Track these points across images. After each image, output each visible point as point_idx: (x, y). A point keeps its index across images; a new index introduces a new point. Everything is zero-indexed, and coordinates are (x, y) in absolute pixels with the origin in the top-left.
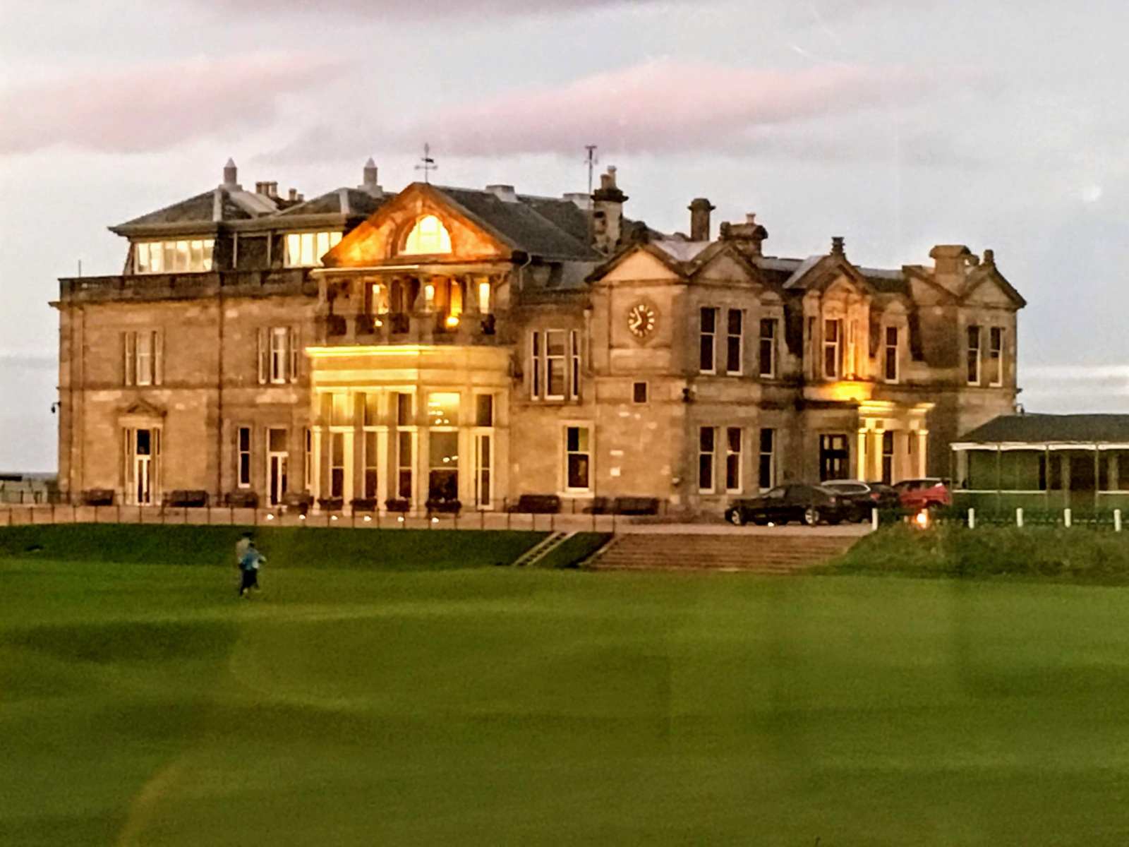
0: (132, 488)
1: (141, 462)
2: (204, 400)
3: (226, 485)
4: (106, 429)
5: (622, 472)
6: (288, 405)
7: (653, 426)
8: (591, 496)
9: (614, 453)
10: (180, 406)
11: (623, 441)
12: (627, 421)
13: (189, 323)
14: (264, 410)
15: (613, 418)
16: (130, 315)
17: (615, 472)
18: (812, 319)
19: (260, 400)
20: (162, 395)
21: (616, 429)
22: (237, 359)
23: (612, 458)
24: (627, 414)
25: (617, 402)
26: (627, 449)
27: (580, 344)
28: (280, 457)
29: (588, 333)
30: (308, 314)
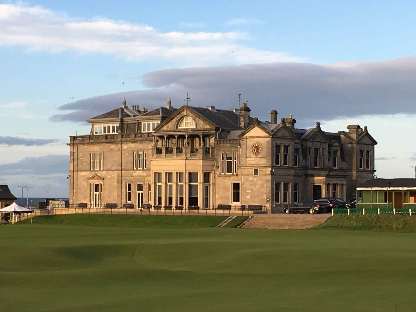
0: (93, 203)
1: (96, 195)
2: (116, 175)
3: (123, 202)
4: (85, 184)
5: (250, 197)
6: (144, 176)
7: (260, 182)
8: (241, 205)
9: (247, 191)
10: (108, 177)
11: (251, 187)
12: (252, 181)
13: (111, 150)
14: (136, 178)
15: (247, 180)
16: (93, 147)
17: (248, 197)
18: (310, 148)
19: (134, 174)
20: (103, 173)
21: (248, 184)
22: (127, 161)
23: (247, 193)
24: (252, 179)
25: (249, 175)
26: (252, 190)
27: (237, 157)
28: (141, 193)
29: (240, 153)
30: (150, 147)
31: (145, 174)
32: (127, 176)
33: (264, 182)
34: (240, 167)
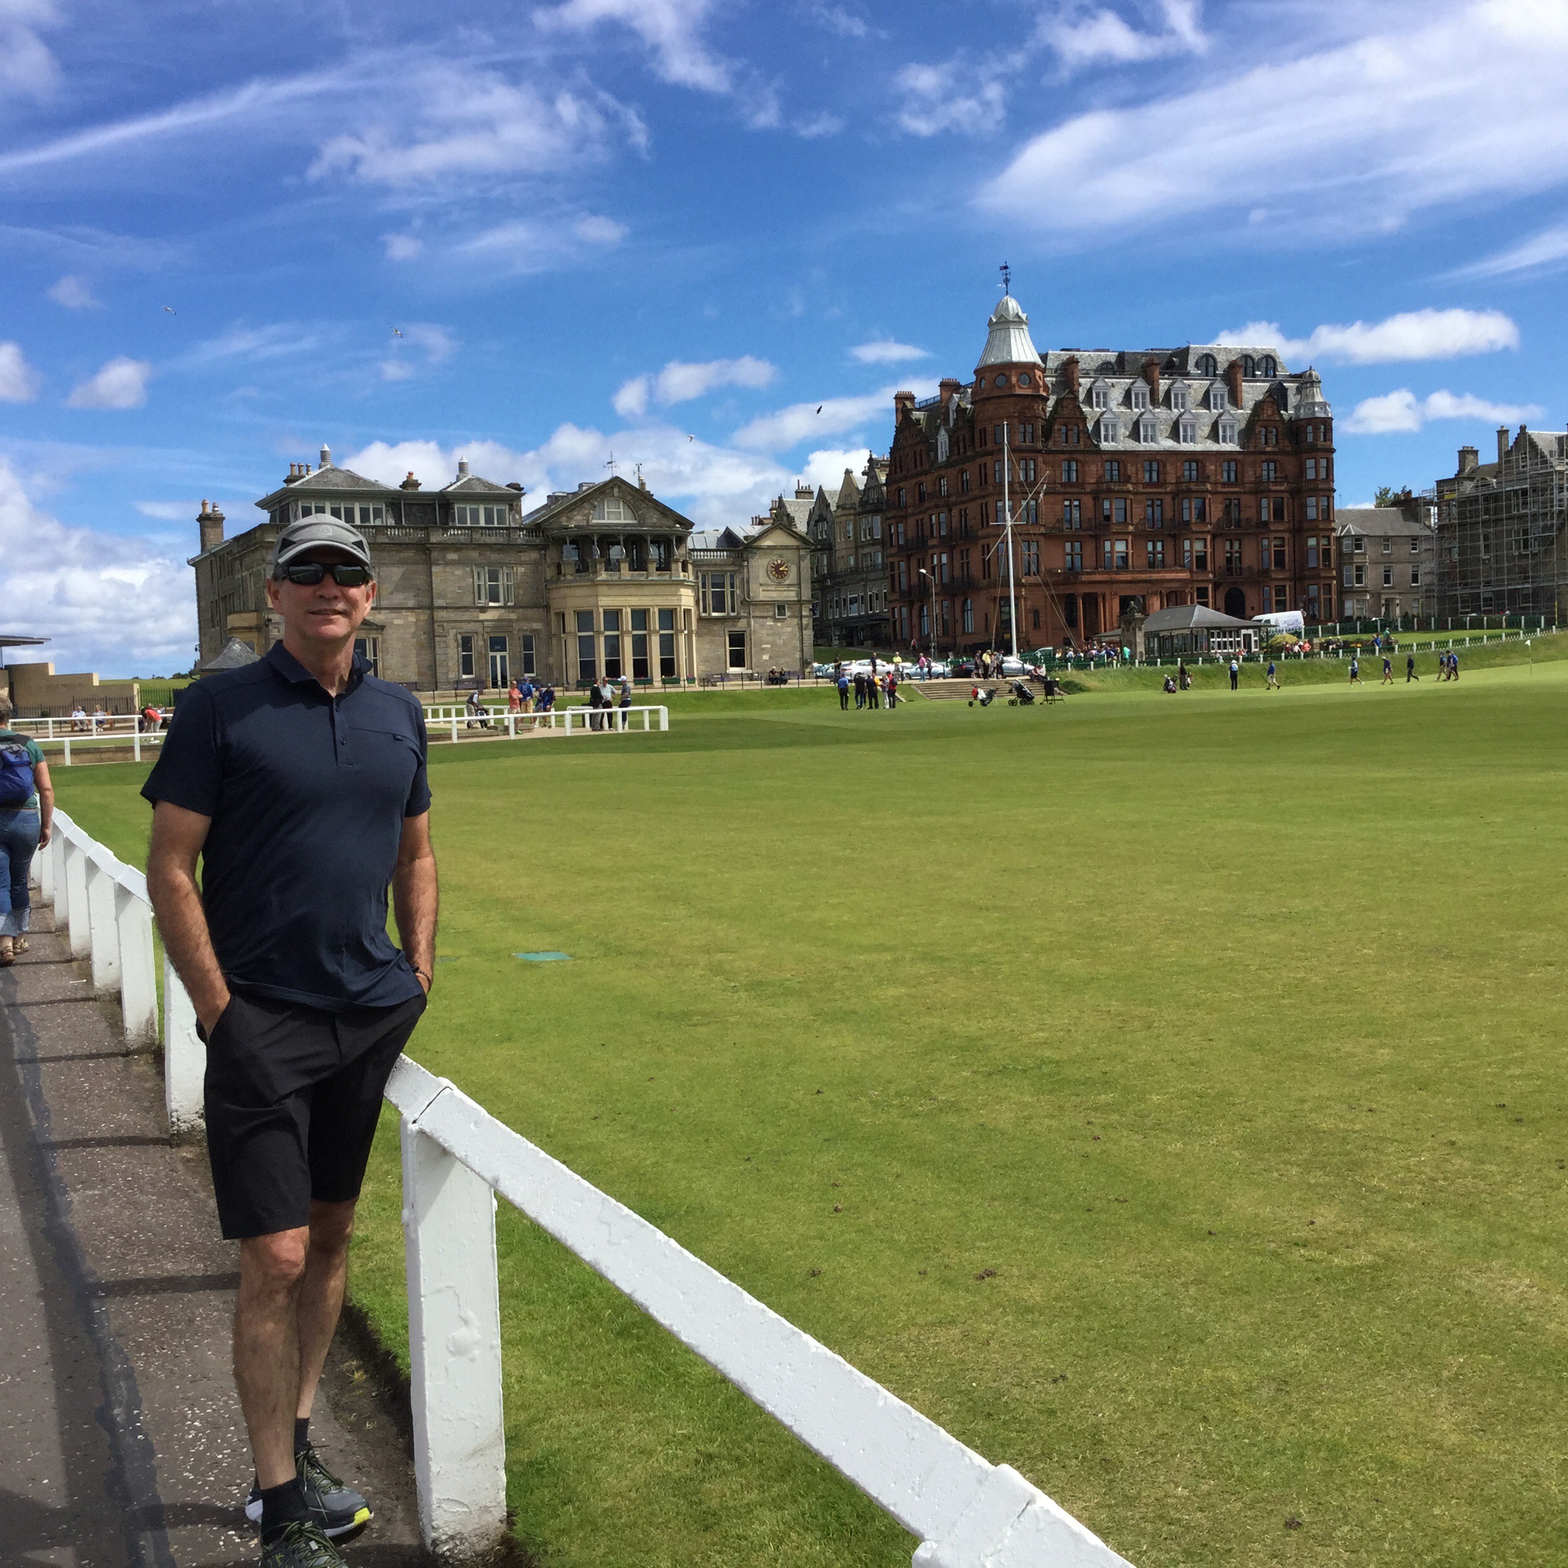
2: (423, 617)
6: (511, 621)
7: (789, 630)
9: (763, 646)
10: (396, 622)
11: (771, 638)
12: (771, 627)
13: (404, 561)
14: (485, 623)
15: (763, 626)
17: (766, 657)
19: (482, 616)
20: (379, 613)
21: (764, 632)
22: (459, 588)
23: (763, 649)
24: (772, 624)
25: (766, 617)
26: (773, 644)
27: (737, 582)
28: (498, 655)
29: (746, 576)
30: (523, 558)
31: (513, 616)
32: (460, 621)
33: (797, 629)
34: (747, 603)
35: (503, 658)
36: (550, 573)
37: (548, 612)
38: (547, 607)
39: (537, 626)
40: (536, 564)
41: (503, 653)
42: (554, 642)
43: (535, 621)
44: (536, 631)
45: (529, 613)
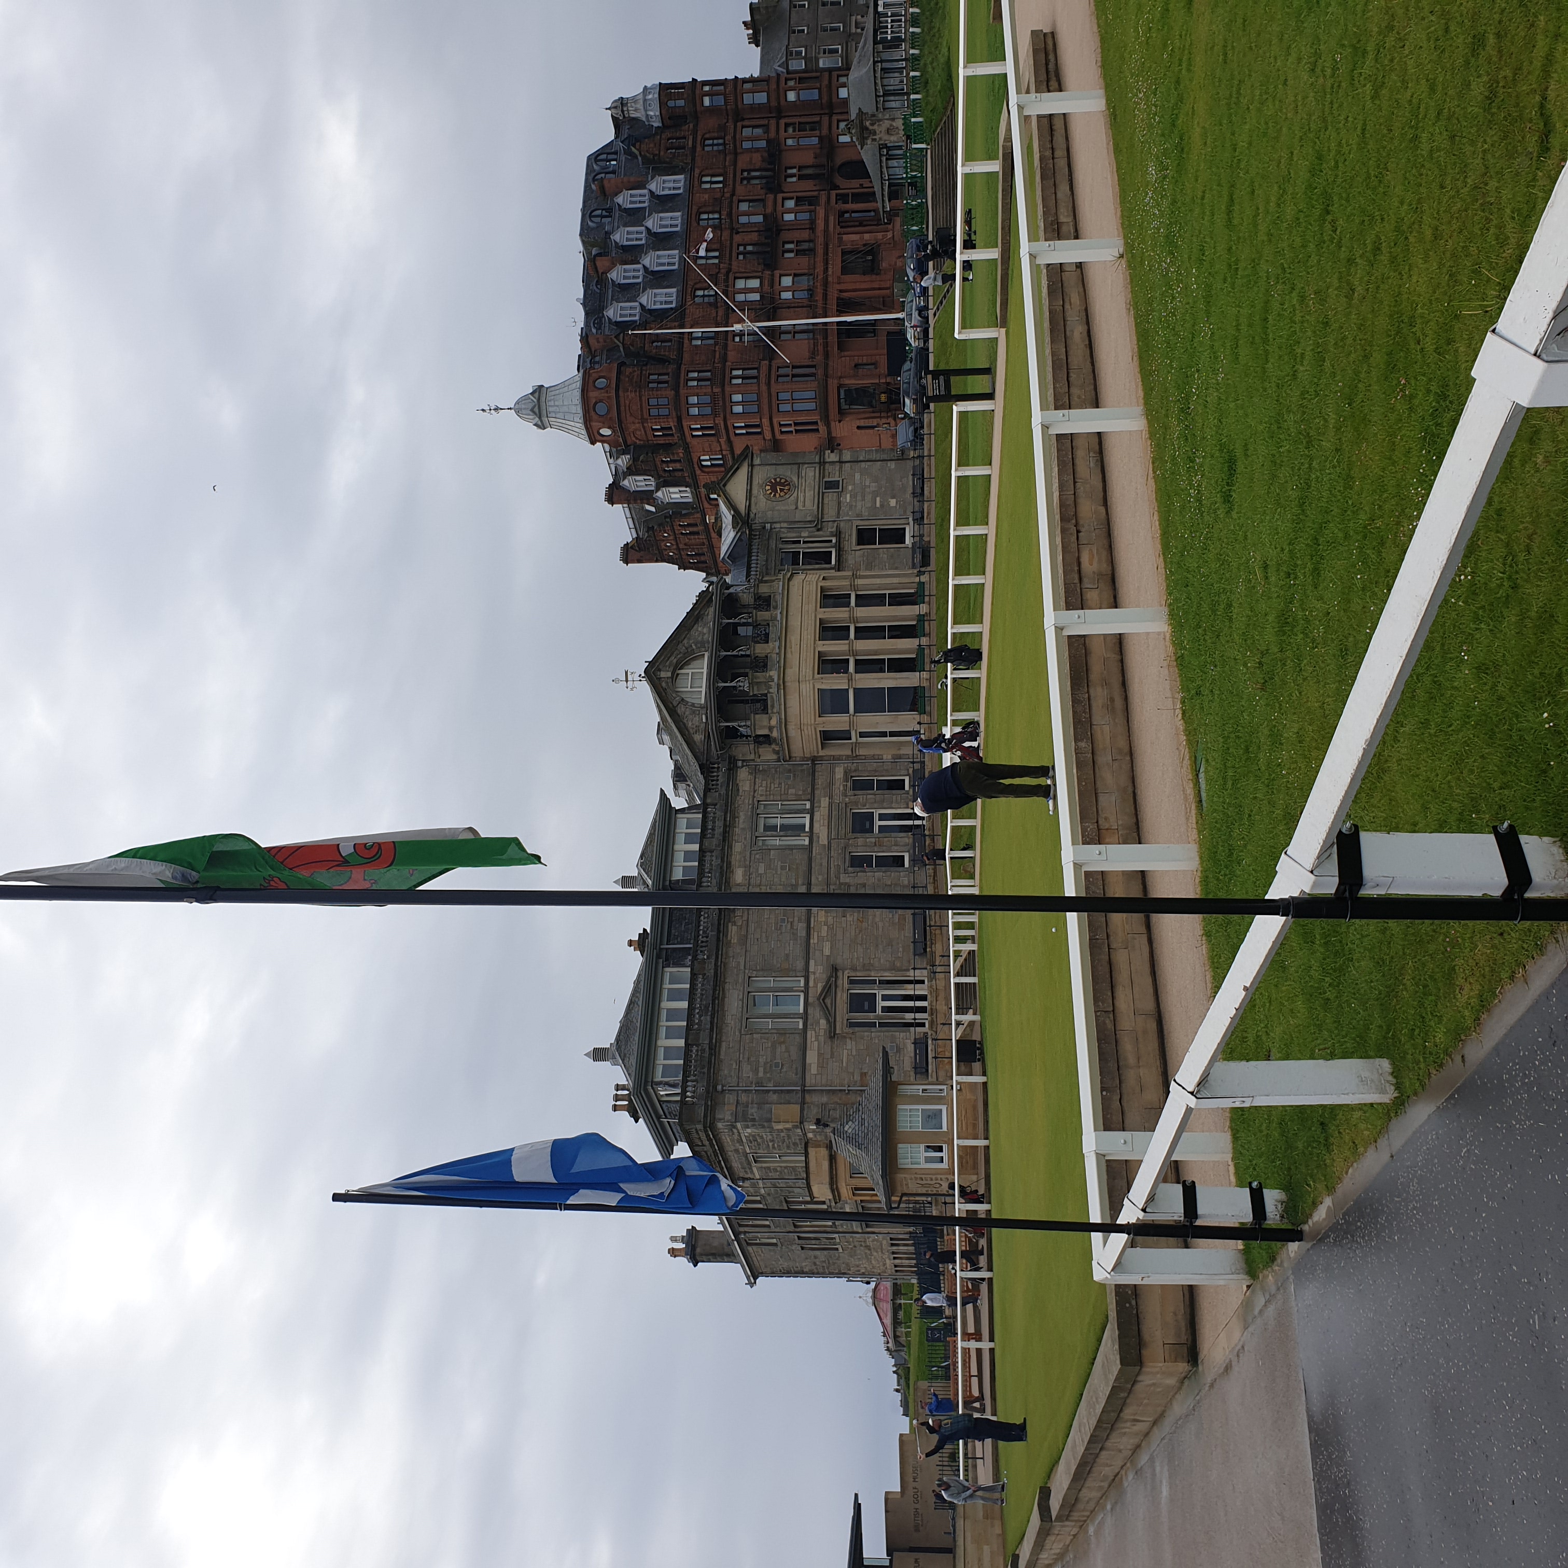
5: (893, 497)
6: (830, 805)
7: (857, 476)
9: (878, 505)
10: (827, 952)
11: (869, 497)
12: (852, 497)
14: (834, 837)
15: (851, 506)
19: (824, 840)
20: (814, 973)
21: (859, 504)
22: (783, 868)
23: (882, 506)
24: (848, 496)
25: (839, 503)
26: (875, 494)
27: (792, 536)
28: (878, 823)
29: (785, 525)
30: (747, 788)
31: (825, 802)
32: (829, 868)
33: (857, 466)
34: (818, 523)
35: (882, 817)
36: (767, 754)
37: (821, 758)
38: (814, 759)
39: (839, 773)
40: (755, 771)
41: (876, 817)
42: (862, 752)
43: (833, 772)
44: (846, 773)
45: (821, 781)
